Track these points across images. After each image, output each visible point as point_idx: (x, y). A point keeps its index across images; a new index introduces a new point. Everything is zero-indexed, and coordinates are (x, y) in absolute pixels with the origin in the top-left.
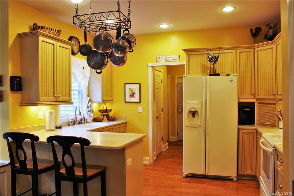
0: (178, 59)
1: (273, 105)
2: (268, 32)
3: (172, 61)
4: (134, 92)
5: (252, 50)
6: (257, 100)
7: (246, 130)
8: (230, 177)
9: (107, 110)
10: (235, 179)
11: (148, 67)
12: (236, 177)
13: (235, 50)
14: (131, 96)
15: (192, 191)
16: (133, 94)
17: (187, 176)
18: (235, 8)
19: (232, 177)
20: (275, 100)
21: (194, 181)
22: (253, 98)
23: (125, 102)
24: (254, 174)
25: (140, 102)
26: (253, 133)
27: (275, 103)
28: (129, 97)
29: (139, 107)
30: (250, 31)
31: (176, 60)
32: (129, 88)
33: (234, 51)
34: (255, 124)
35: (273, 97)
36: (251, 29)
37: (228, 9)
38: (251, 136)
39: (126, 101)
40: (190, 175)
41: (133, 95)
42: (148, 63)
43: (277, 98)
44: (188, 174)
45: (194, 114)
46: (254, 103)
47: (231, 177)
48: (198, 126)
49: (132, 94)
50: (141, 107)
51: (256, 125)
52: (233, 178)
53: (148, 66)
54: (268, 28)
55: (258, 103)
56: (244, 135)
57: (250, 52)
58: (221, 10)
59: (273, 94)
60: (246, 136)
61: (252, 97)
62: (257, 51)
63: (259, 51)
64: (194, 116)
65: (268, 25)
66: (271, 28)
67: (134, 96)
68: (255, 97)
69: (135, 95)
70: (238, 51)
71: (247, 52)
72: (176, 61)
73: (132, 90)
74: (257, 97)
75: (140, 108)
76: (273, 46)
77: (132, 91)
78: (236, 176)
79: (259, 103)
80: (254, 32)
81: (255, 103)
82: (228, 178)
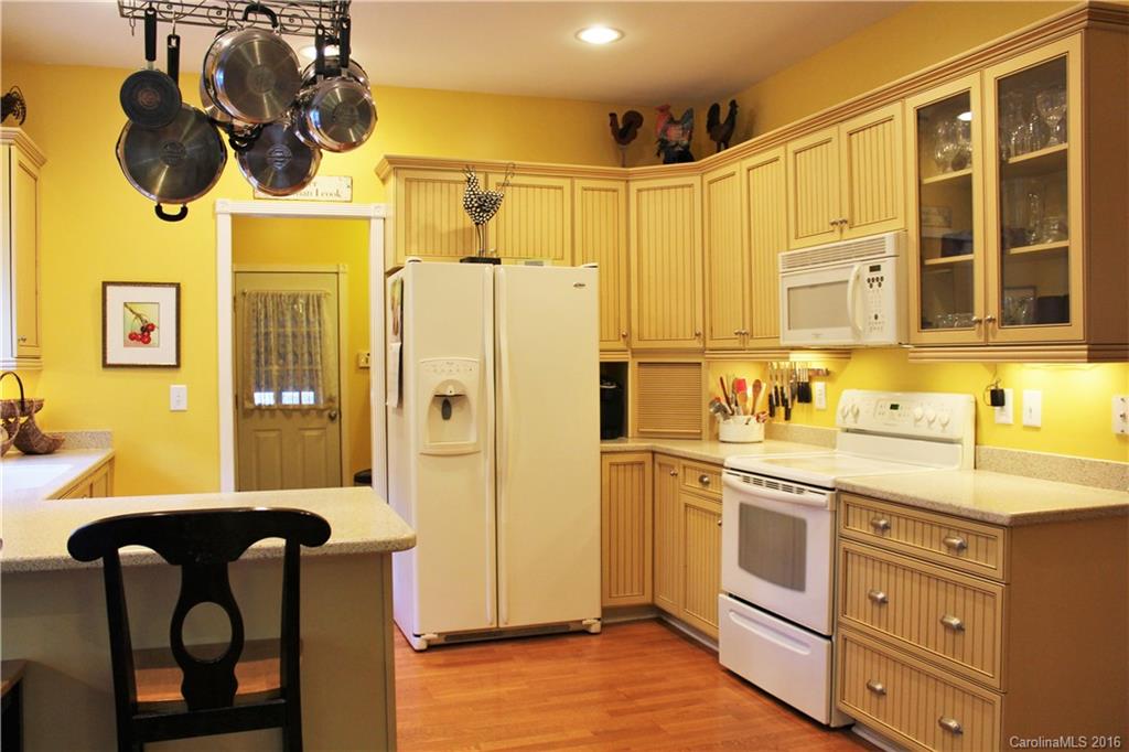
0: (346, 194)
1: (692, 371)
2: (665, 131)
3: (320, 197)
4: (152, 320)
5: (621, 186)
6: (635, 353)
7: (620, 455)
8: (581, 621)
9: (27, 405)
10: (596, 628)
11: (215, 215)
12: (599, 619)
13: (568, 181)
14: (133, 337)
15: (507, 689)
16: (142, 328)
17: (432, 647)
18: (623, 34)
19: (588, 621)
20: (702, 352)
21: (468, 659)
22: (625, 347)
23: (105, 365)
24: (646, 599)
25: (178, 366)
26: (641, 464)
27: (700, 364)
28: (126, 345)
29: (173, 386)
30: (608, 120)
31: (338, 195)
32: (125, 305)
33: (565, 183)
34: (630, 435)
35: (697, 344)
36: (613, 116)
37: (599, 35)
38: (636, 473)
39: (109, 361)
40: (442, 641)
41: (144, 334)
42: (219, 200)
43: (707, 346)
44: (436, 636)
45: (446, 404)
46: (625, 365)
47: (584, 622)
48: (471, 449)
49: (139, 331)
50: (184, 386)
51: (633, 437)
52: (589, 625)
53: (217, 210)
54: (666, 119)
55: (636, 364)
56: (614, 474)
57: (614, 191)
58: (576, 35)
59: (696, 335)
60: (621, 474)
61: (621, 345)
62: (639, 191)
63: (645, 193)
64: (446, 415)
65: (664, 110)
66: (672, 121)
67: (149, 340)
68: (628, 344)
69: (153, 335)
70: (580, 184)
71: (607, 190)
72: (338, 199)
73: (139, 312)
74: (636, 344)
75: (177, 390)
76: (695, 180)
77: (138, 316)
78: (599, 616)
79: (640, 363)
80: (621, 126)
81: (630, 365)
82: (573, 628)
